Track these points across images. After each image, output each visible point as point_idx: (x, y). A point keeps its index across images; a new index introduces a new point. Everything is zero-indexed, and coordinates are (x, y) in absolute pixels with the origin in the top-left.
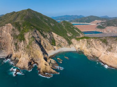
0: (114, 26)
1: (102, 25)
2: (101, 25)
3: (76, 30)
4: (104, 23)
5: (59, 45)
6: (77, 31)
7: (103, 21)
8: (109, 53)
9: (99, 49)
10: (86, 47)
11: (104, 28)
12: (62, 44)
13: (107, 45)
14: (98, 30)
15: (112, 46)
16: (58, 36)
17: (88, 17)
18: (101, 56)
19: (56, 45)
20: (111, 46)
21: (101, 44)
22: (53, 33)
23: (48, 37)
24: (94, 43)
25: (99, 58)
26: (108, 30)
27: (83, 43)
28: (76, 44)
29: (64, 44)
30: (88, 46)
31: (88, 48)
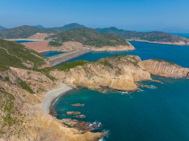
0: (72, 41)
1: (54, 40)
2: (54, 41)
4: (57, 38)
5: (40, 89)
6: (37, 55)
7: (50, 34)
8: (120, 76)
9: (104, 76)
10: (86, 78)
11: (61, 45)
12: (44, 85)
13: (112, 68)
14: (54, 49)
15: (120, 68)
16: (29, 73)
18: (112, 84)
19: (35, 91)
20: (118, 67)
21: (103, 68)
22: (11, 68)
23: (11, 79)
24: (93, 69)
25: (110, 86)
26: (67, 47)
27: (79, 73)
28: (65, 78)
29: (48, 84)
30: (88, 76)
31: (89, 79)
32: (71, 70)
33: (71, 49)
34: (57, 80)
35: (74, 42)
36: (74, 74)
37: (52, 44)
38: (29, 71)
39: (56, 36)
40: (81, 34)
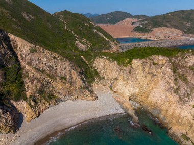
0: (167, 26)
1: (143, 24)
2: (142, 26)
3: (99, 33)
4: (146, 22)
5: (41, 92)
6: (101, 35)
11: (149, 31)
14: (138, 35)
17: (112, 14)
26: (157, 35)
27: (154, 75)
28: (116, 79)
29: (68, 85)
30: (182, 92)
31: (182, 101)
32: (136, 63)
33: (162, 38)
34: (101, 78)
35: (169, 29)
36: (140, 74)
37: (138, 29)
38: (33, 46)
39: (146, 20)
40: (183, 18)
